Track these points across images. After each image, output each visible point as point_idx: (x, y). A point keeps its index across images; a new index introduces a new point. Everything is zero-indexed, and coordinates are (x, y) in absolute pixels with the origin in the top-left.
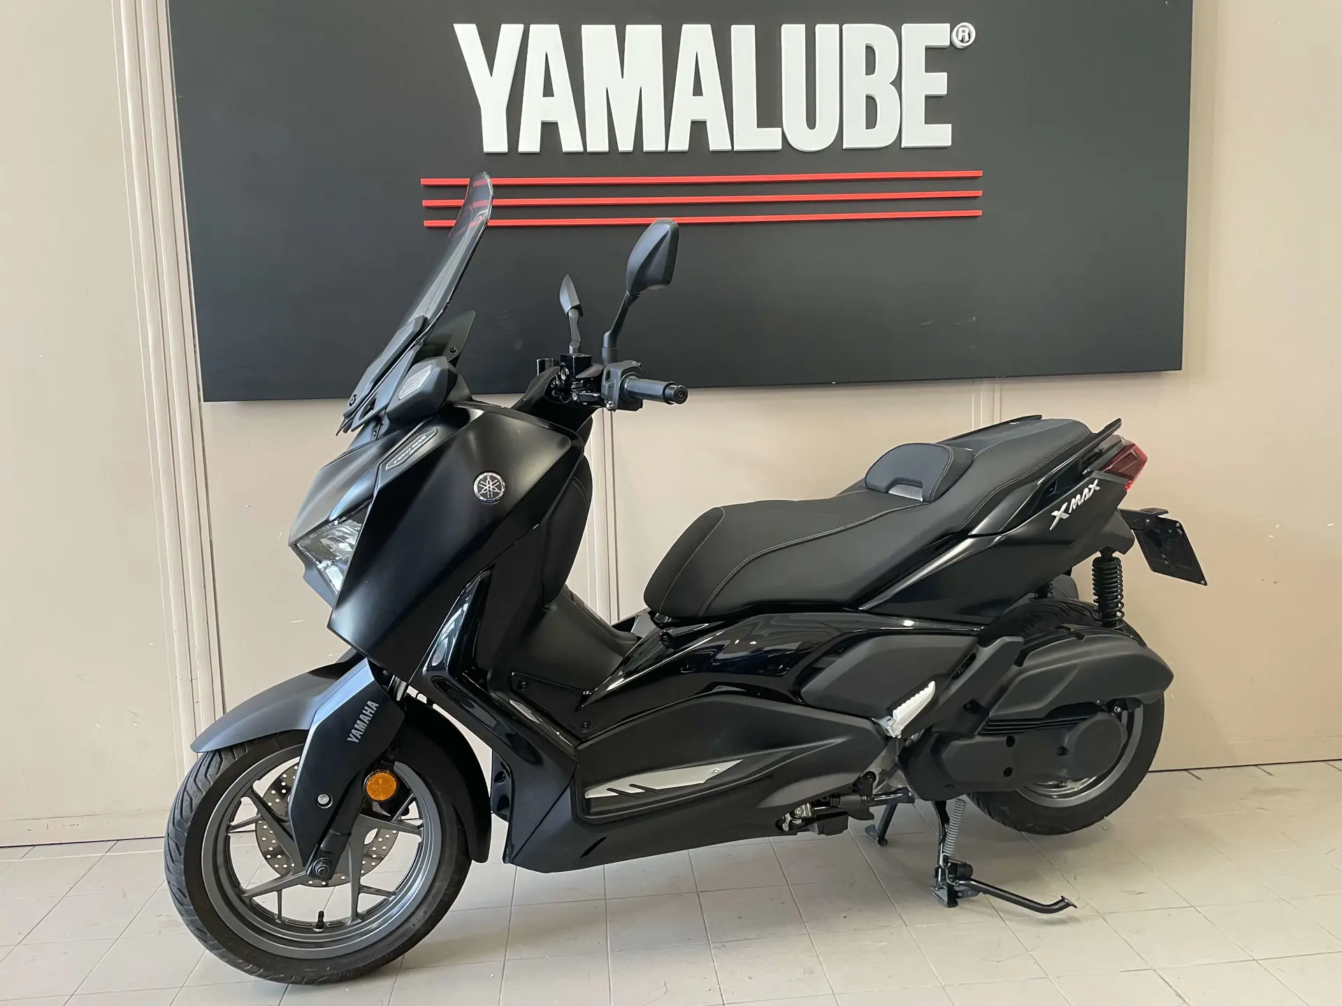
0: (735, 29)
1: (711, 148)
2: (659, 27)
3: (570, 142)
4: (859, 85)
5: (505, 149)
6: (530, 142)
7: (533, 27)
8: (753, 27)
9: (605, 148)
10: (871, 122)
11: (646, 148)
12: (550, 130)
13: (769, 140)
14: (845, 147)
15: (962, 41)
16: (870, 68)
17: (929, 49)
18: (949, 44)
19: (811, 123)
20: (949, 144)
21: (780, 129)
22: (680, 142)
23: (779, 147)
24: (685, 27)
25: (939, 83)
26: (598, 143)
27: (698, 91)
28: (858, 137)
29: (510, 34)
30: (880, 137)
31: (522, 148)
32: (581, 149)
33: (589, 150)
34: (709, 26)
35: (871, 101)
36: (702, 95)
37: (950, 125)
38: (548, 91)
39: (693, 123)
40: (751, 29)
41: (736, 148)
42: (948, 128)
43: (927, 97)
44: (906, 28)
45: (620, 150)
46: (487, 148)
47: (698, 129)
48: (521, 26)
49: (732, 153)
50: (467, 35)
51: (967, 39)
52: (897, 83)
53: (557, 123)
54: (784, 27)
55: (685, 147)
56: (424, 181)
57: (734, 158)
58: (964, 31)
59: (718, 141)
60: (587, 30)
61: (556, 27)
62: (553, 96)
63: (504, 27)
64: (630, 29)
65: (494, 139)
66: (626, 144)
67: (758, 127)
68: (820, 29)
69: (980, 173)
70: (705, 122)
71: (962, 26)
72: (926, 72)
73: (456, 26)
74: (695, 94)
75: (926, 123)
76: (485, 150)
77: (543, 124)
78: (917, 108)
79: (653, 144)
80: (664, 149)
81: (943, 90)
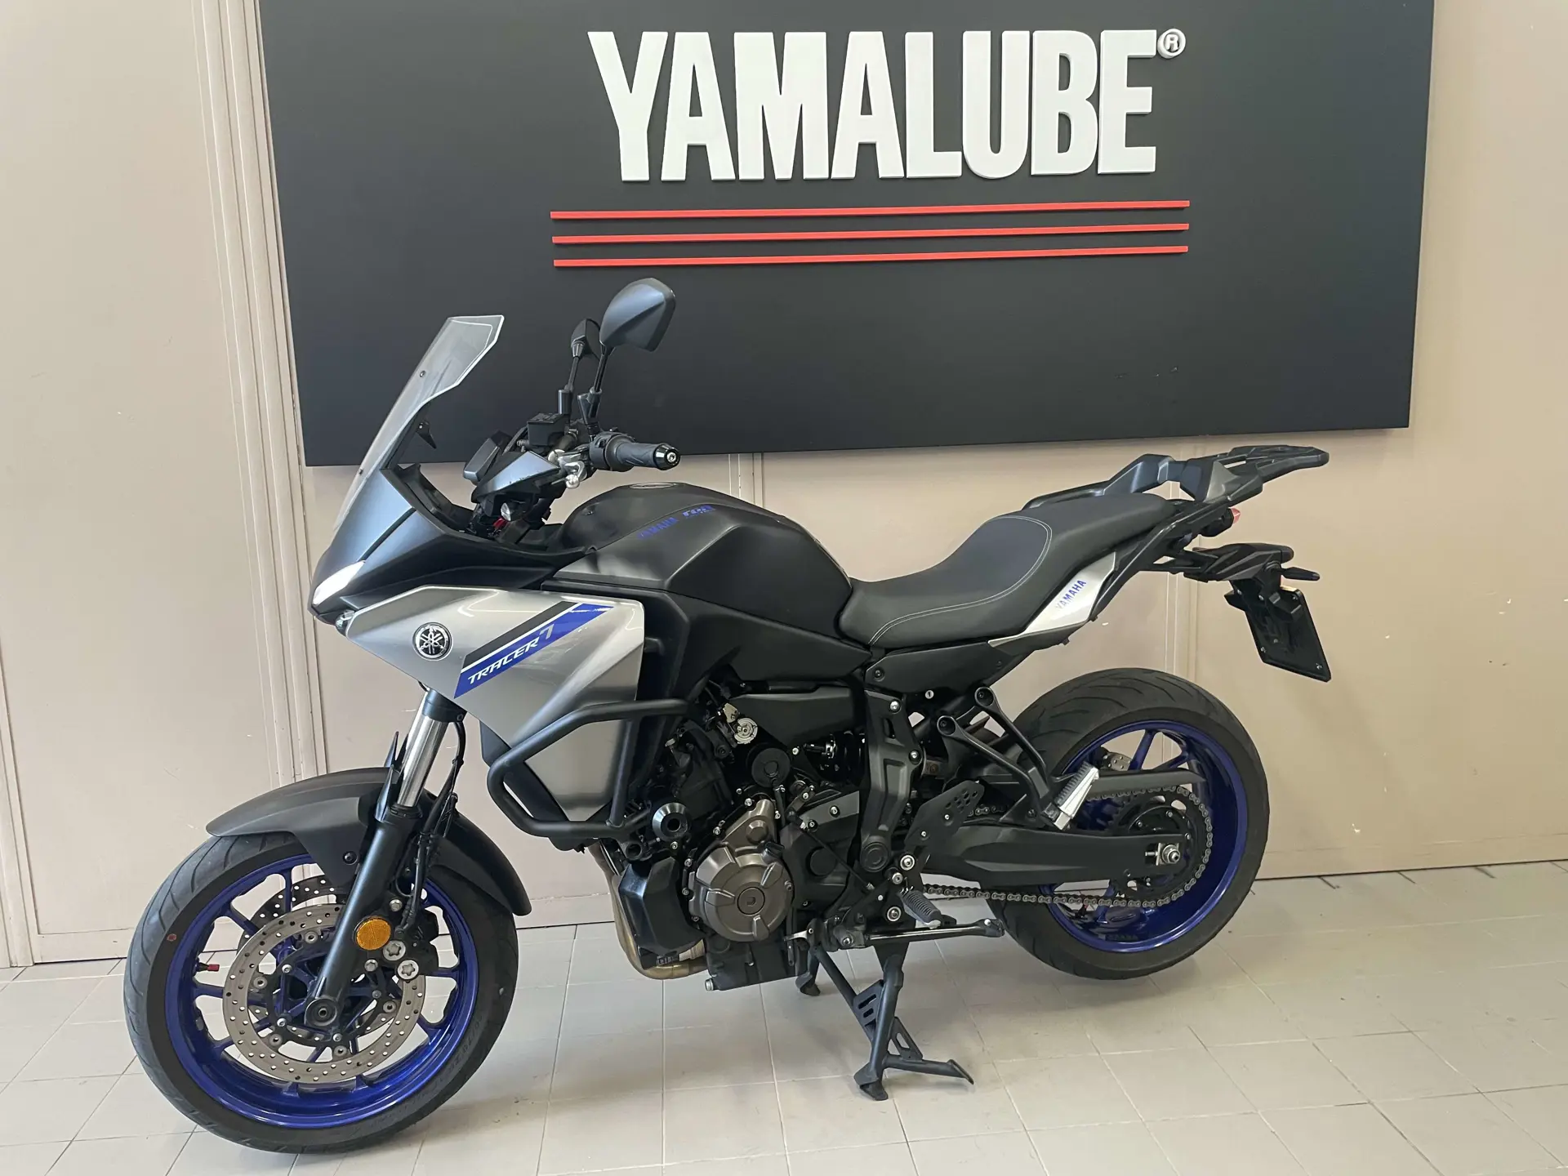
2: (823, 35)
3: (720, 168)
4: (1051, 102)
5: (646, 177)
6: (674, 168)
7: (678, 35)
8: (931, 34)
9: (762, 177)
10: (1064, 144)
11: (806, 175)
12: (697, 155)
13: (947, 165)
14: (1033, 172)
15: (1170, 50)
16: (1064, 83)
17: (1130, 59)
18: (1154, 54)
19: (996, 146)
20: (1153, 169)
21: (960, 153)
22: (846, 167)
23: (959, 173)
24: (853, 35)
25: (1142, 100)
26: (752, 170)
27: (866, 109)
28: (1047, 163)
29: (652, 43)
30: (1074, 162)
31: (666, 176)
32: (733, 177)
33: (741, 178)
34: (880, 33)
35: (1064, 120)
36: (870, 113)
37: (1154, 148)
38: (695, 110)
39: (860, 145)
40: (928, 37)
41: (909, 175)
42: (1152, 151)
43: (1128, 115)
44: (1105, 35)
45: (778, 176)
46: (628, 174)
48: (665, 35)
49: (905, 180)
50: (603, 44)
51: (1175, 48)
52: (1095, 99)
53: (705, 147)
55: (853, 175)
56: (554, 215)
57: (907, 186)
58: (1172, 39)
59: (889, 166)
60: (741, 39)
61: (706, 34)
62: (700, 115)
63: (645, 34)
64: (789, 36)
65: (634, 166)
66: (783, 171)
67: (935, 150)
68: (1006, 35)
69: (1187, 204)
71: (1170, 33)
72: (1128, 86)
73: (590, 34)
74: (862, 114)
75: (1126, 146)
76: (625, 177)
77: (690, 147)
78: (1117, 128)
79: (815, 169)
80: (827, 176)
81: (1147, 108)
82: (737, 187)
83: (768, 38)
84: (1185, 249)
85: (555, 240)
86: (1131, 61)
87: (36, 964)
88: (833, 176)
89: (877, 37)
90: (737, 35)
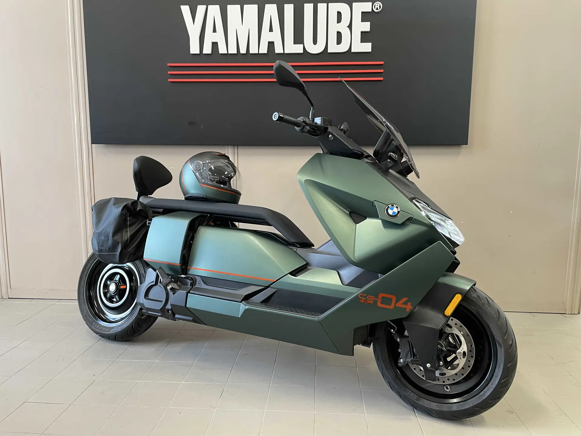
0: (286, 6)
1: (276, 52)
2: (256, 6)
3: (222, 50)
4: (334, 27)
5: (198, 52)
6: (207, 50)
7: (209, 6)
8: (292, 5)
9: (236, 52)
10: (339, 41)
11: (251, 52)
12: (215, 45)
13: (298, 49)
14: (329, 51)
15: (377, 9)
16: (339, 20)
17: (362, 13)
18: (370, 10)
19: (315, 42)
20: (370, 50)
21: (302, 45)
22: (264, 50)
23: (302, 52)
24: (266, 5)
25: (366, 26)
26: (233, 50)
27: (271, 30)
28: (333, 48)
29: (201, 9)
30: (343, 48)
31: (204, 52)
32: (226, 52)
33: (229, 53)
34: (275, 5)
35: (339, 34)
36: (273, 32)
37: (371, 43)
38: (215, 31)
39: (269, 42)
40: (292, 6)
41: (285, 52)
42: (370, 44)
43: (362, 32)
44: (354, 4)
45: (241, 52)
46: (192, 52)
47: (271, 45)
48: (205, 6)
49: (284, 54)
50: (185, 10)
51: (379, 8)
52: (350, 27)
53: (217, 43)
54: (305, 4)
55: (266, 52)
56: (169, 64)
57: (285, 56)
58: (377, 5)
59: (278, 49)
60: (229, 6)
61: (218, 7)
62: (216, 32)
63: (199, 6)
64: (245, 6)
65: (194, 49)
66: (243, 51)
67: (294, 44)
68: (319, 4)
69: (382, 63)
70: (273, 42)
71: (377, 3)
72: (362, 21)
73: (181, 6)
74: (270, 31)
75: (361, 42)
76: (191, 53)
77: (213, 43)
78: (357, 36)
79: (253, 50)
80: (257, 52)
81: (369, 30)
82: (227, 56)
83: (239, 6)
84: (382, 79)
85: (169, 72)
86: (363, 14)
87: (9, 298)
88: (259, 52)
89: (275, 6)
90: (228, 5)
